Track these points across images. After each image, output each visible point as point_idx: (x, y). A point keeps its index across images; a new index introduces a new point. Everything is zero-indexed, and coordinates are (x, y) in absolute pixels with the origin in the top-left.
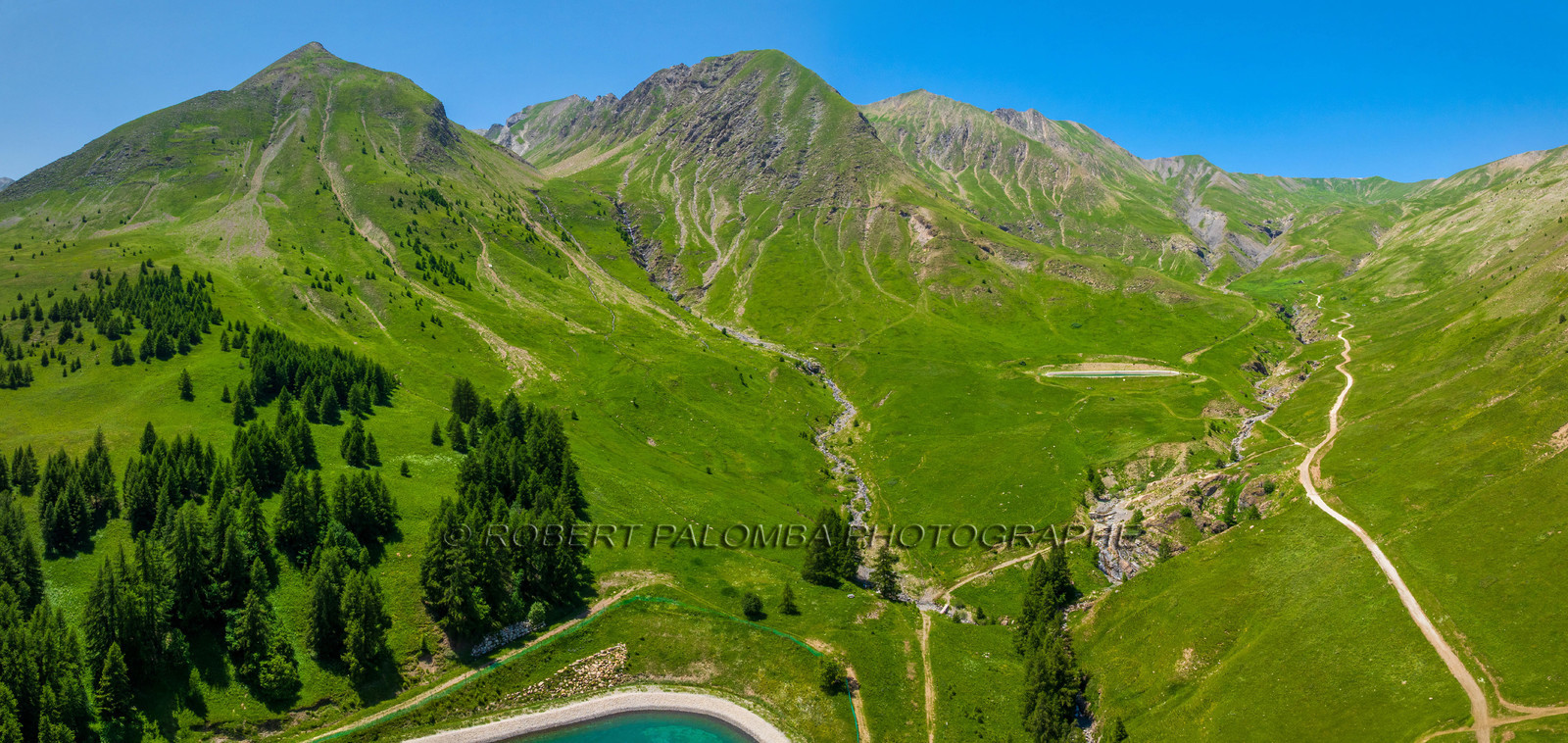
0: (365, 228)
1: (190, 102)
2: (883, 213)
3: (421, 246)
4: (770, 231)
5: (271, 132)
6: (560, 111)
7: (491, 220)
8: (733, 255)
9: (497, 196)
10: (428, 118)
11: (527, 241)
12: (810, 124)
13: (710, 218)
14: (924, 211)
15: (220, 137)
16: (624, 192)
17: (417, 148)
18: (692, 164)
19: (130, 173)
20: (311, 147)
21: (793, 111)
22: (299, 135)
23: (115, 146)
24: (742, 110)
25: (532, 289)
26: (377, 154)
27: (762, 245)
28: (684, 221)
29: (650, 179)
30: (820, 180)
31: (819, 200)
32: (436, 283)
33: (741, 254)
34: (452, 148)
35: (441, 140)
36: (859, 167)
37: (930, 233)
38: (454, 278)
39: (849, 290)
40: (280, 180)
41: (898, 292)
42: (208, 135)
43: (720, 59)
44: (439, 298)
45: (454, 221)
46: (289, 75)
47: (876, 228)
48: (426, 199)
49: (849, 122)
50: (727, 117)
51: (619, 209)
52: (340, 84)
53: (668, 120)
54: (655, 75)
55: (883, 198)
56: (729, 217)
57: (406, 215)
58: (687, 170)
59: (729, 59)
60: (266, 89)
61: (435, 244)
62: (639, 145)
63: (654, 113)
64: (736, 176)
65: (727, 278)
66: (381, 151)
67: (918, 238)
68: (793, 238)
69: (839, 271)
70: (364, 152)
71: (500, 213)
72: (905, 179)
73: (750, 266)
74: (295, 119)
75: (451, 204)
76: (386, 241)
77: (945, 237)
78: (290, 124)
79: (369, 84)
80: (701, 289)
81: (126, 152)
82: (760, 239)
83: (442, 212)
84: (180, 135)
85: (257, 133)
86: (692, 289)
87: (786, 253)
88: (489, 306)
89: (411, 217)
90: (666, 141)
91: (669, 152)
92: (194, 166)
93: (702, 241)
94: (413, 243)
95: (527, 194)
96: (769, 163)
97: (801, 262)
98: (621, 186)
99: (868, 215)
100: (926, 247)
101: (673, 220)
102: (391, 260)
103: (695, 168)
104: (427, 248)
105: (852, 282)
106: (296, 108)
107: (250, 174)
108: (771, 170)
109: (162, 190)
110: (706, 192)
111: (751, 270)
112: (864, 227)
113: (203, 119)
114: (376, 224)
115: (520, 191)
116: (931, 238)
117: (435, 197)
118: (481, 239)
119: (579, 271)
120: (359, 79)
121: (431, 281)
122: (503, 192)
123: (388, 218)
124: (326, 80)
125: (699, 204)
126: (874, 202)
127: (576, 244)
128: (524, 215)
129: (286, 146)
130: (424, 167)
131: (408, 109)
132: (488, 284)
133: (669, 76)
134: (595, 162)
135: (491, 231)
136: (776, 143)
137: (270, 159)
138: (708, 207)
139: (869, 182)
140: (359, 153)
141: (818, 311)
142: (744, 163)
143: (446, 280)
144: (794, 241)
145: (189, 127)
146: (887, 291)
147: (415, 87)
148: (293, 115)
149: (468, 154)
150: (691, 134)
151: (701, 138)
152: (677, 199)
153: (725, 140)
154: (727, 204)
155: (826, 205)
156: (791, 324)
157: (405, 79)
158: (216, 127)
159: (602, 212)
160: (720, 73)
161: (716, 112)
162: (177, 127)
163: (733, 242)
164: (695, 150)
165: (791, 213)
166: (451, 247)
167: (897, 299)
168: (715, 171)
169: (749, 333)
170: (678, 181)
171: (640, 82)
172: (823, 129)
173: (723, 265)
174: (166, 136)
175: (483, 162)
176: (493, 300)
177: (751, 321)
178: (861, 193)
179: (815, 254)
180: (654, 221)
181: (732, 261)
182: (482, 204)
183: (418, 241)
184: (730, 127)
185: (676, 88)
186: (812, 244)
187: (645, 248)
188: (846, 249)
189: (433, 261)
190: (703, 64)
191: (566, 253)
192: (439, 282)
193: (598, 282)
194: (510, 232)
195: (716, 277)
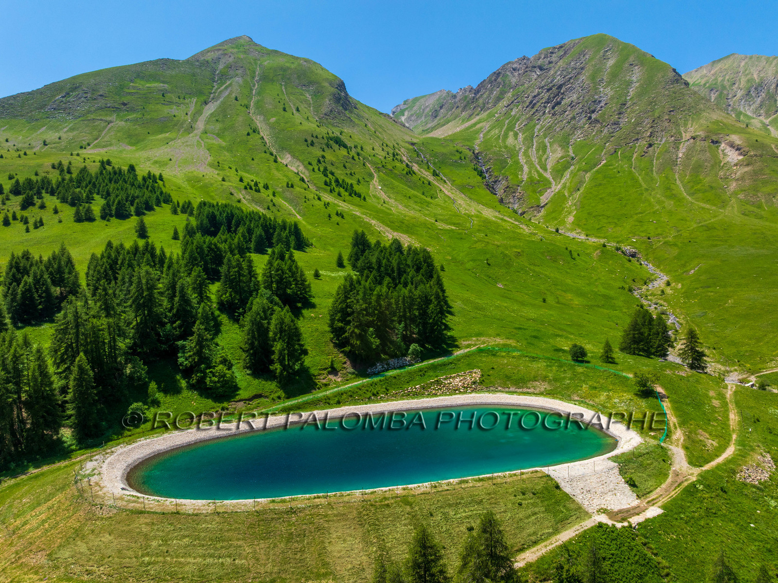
0: (286, 159)
1: (144, 64)
2: (695, 143)
3: (328, 172)
4: (595, 165)
5: (211, 93)
6: (432, 102)
7: (380, 159)
8: (565, 184)
9: (384, 145)
10: (333, 90)
11: (407, 174)
12: (630, 83)
13: (546, 159)
14: (736, 139)
15: (169, 92)
16: (479, 145)
17: (325, 109)
18: (532, 123)
19: (89, 112)
20: (243, 104)
21: (614, 76)
22: (234, 95)
23: (75, 89)
24: (572, 81)
25: (411, 203)
26: (295, 112)
27: (588, 175)
28: (526, 163)
29: (499, 136)
30: (638, 124)
31: (637, 139)
32: (339, 195)
33: (571, 183)
34: (351, 112)
35: (343, 106)
36: (673, 111)
37: (741, 154)
38: (352, 192)
39: (663, 202)
40: (218, 126)
41: (708, 201)
42: (159, 90)
43: (555, 48)
44: (341, 203)
45: (353, 158)
46: (225, 54)
47: (688, 156)
48: (331, 142)
49: (663, 77)
50: (560, 87)
51: (476, 156)
52: (266, 63)
53: (513, 96)
54: (503, 66)
55: (695, 132)
56: (562, 158)
57: (317, 152)
58: (528, 128)
59: (561, 47)
60: (207, 62)
61: (339, 172)
62: (491, 116)
63: (503, 93)
64: (567, 129)
65: (560, 199)
66: (298, 110)
67: (728, 159)
68: (615, 168)
69: (654, 189)
70: (284, 110)
71: (387, 156)
72: (715, 116)
73: (578, 190)
74: (230, 85)
75: (351, 148)
76: (301, 168)
77: (756, 155)
78: (226, 88)
79: (288, 65)
80: (539, 207)
81: (85, 95)
82: (586, 171)
83: (344, 152)
84: (134, 88)
85: (200, 93)
86: (532, 207)
87: (608, 179)
88: (378, 211)
89: (321, 153)
90: (512, 109)
91: (515, 116)
92: (146, 111)
93: (540, 175)
94: (322, 169)
95: (407, 145)
96: (594, 116)
97: (622, 185)
98: (478, 141)
99: (681, 147)
100: (736, 165)
101: (517, 162)
102: (306, 180)
103: (534, 126)
104: (332, 174)
105: (666, 197)
106: (232, 78)
107: (194, 119)
108: (597, 121)
109: (119, 126)
110: (543, 142)
111: (579, 193)
112: (677, 156)
113: (154, 78)
114: (293, 156)
115: (401, 143)
116: (741, 157)
117: (339, 142)
118: (373, 171)
119: (445, 195)
120: (280, 61)
121: (336, 194)
122: (389, 143)
123: (303, 153)
124: (255, 60)
125: (538, 150)
126: (686, 136)
127: (443, 178)
128: (405, 159)
129: (223, 103)
130: (329, 123)
131: (318, 83)
132: (378, 198)
133: (515, 66)
134: (458, 129)
135: (380, 166)
136: (600, 101)
137: (210, 112)
138: (544, 151)
139: (681, 122)
140: (281, 111)
141: (635, 217)
142: (574, 118)
143: (347, 194)
144: (615, 170)
145: (142, 82)
146: (698, 201)
147: (322, 69)
148: (228, 83)
149: (363, 117)
150: (531, 102)
151: (539, 104)
152: (520, 149)
153: (559, 103)
154: (559, 149)
155: (643, 143)
156: (613, 226)
157: (315, 63)
158: (166, 85)
159: (463, 158)
160: (554, 58)
161: (551, 85)
162: (132, 81)
163: (565, 175)
164: (534, 113)
165: (613, 151)
166: (351, 174)
167: (708, 206)
168: (550, 127)
169: (577, 233)
170: (521, 136)
171: (491, 72)
172: (641, 86)
173: (557, 191)
174: (122, 87)
175: (373, 123)
176: (382, 208)
177: (579, 226)
178: (674, 131)
179: (634, 179)
180: (503, 164)
181: (564, 187)
182: (373, 149)
183: (326, 169)
184: (563, 94)
185: (519, 74)
186: (630, 172)
187: (495, 182)
188: (661, 173)
189: (337, 181)
190: (540, 53)
191: (436, 184)
192: (342, 195)
193: (460, 201)
194: (395, 167)
195: (551, 199)
